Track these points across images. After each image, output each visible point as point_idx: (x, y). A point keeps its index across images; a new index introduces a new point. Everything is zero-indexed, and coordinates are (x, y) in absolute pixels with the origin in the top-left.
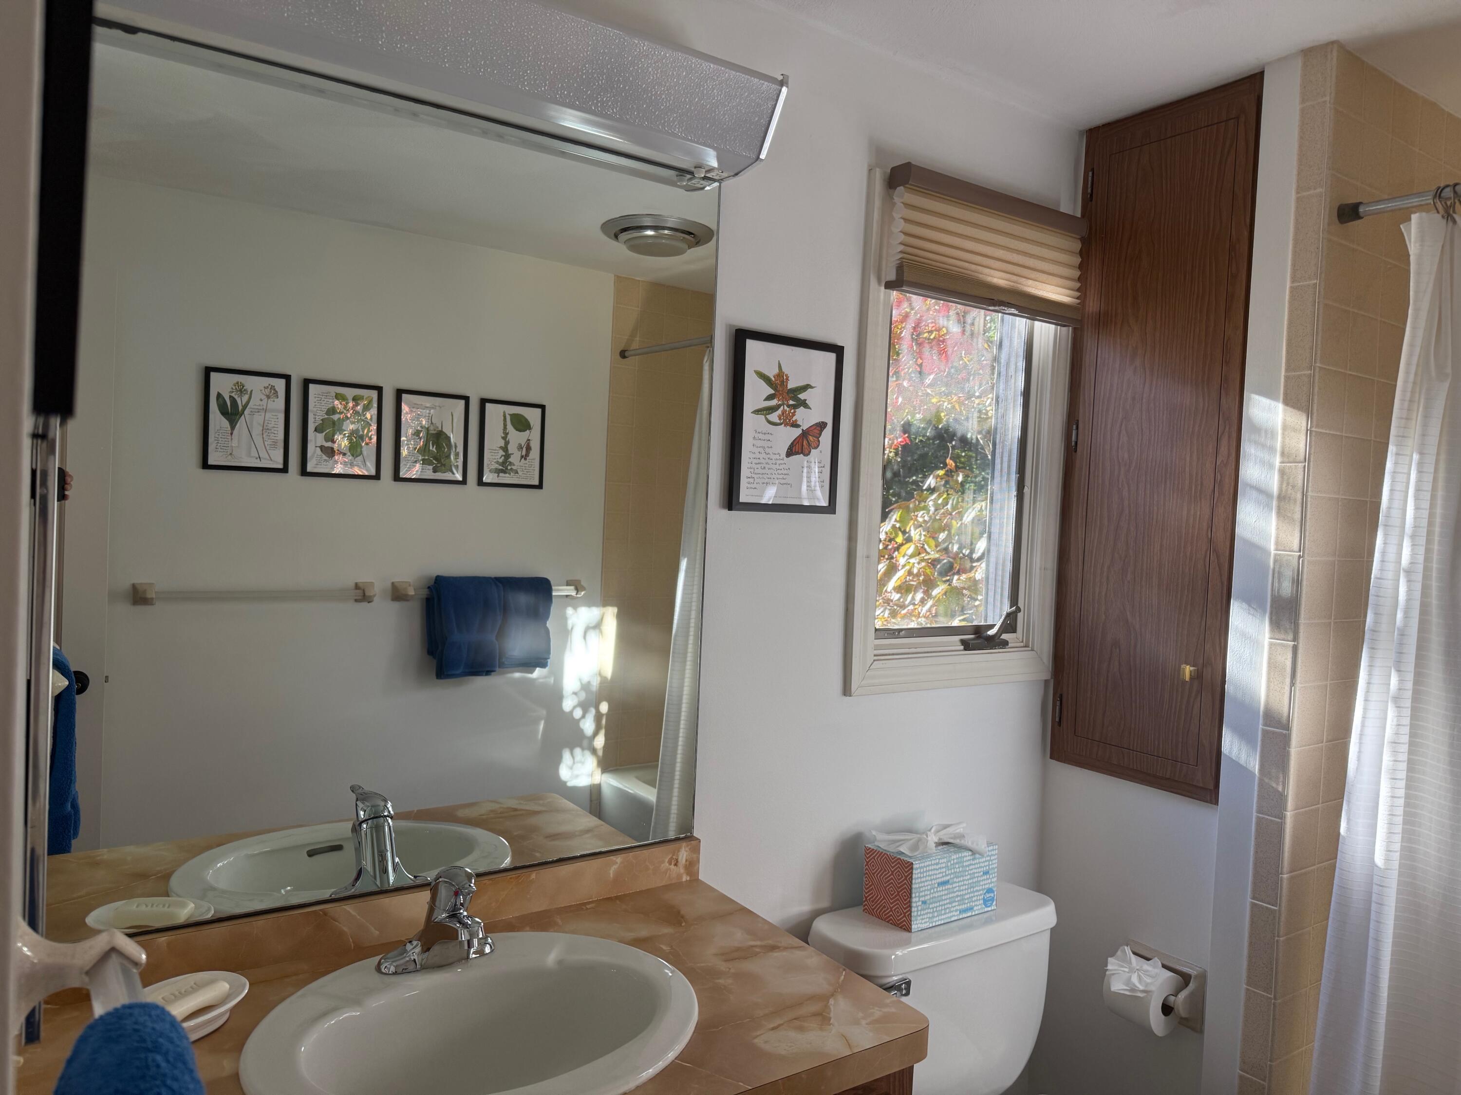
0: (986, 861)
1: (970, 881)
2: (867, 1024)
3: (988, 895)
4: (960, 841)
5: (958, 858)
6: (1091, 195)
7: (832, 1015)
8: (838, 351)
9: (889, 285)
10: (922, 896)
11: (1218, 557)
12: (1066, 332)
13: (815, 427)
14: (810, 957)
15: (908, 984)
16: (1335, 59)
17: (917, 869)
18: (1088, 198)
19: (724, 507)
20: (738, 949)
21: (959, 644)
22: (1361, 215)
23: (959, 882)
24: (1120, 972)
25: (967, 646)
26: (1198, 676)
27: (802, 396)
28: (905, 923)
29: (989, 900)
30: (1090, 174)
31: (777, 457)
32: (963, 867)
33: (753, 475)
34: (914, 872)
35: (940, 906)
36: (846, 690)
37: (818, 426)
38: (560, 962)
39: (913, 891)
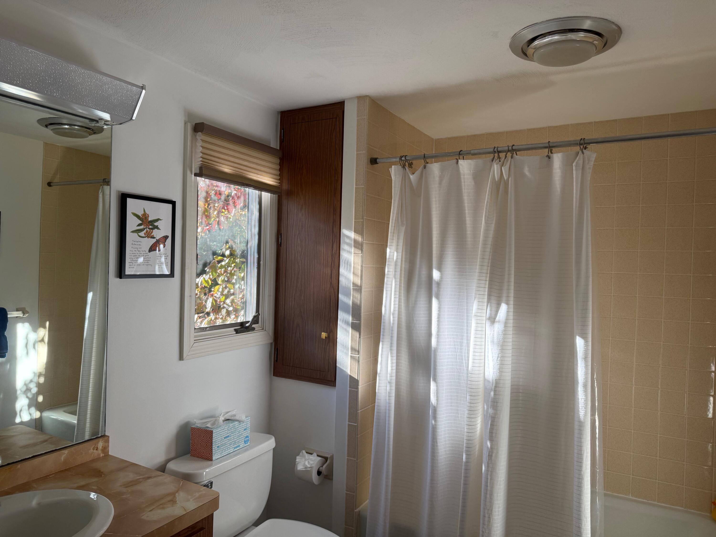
0: (245, 424)
1: (238, 434)
2: (193, 500)
3: (246, 439)
4: (234, 417)
5: (232, 425)
6: (283, 139)
7: (177, 500)
8: (173, 203)
9: (196, 175)
10: (217, 444)
11: (334, 290)
12: (275, 196)
13: (163, 238)
14: (166, 478)
15: (212, 483)
16: (368, 102)
17: (215, 433)
18: (282, 142)
19: (117, 277)
20: (131, 482)
21: (234, 331)
22: (378, 163)
23: (233, 435)
24: (301, 461)
25: (237, 331)
26: (328, 338)
27: (156, 224)
28: (209, 457)
29: (246, 441)
30: (282, 131)
31: (144, 252)
32: (235, 428)
33: (132, 262)
34: (213, 434)
35: (225, 447)
36: (181, 358)
37: (164, 238)
38: (39, 504)
39: (213, 443)
